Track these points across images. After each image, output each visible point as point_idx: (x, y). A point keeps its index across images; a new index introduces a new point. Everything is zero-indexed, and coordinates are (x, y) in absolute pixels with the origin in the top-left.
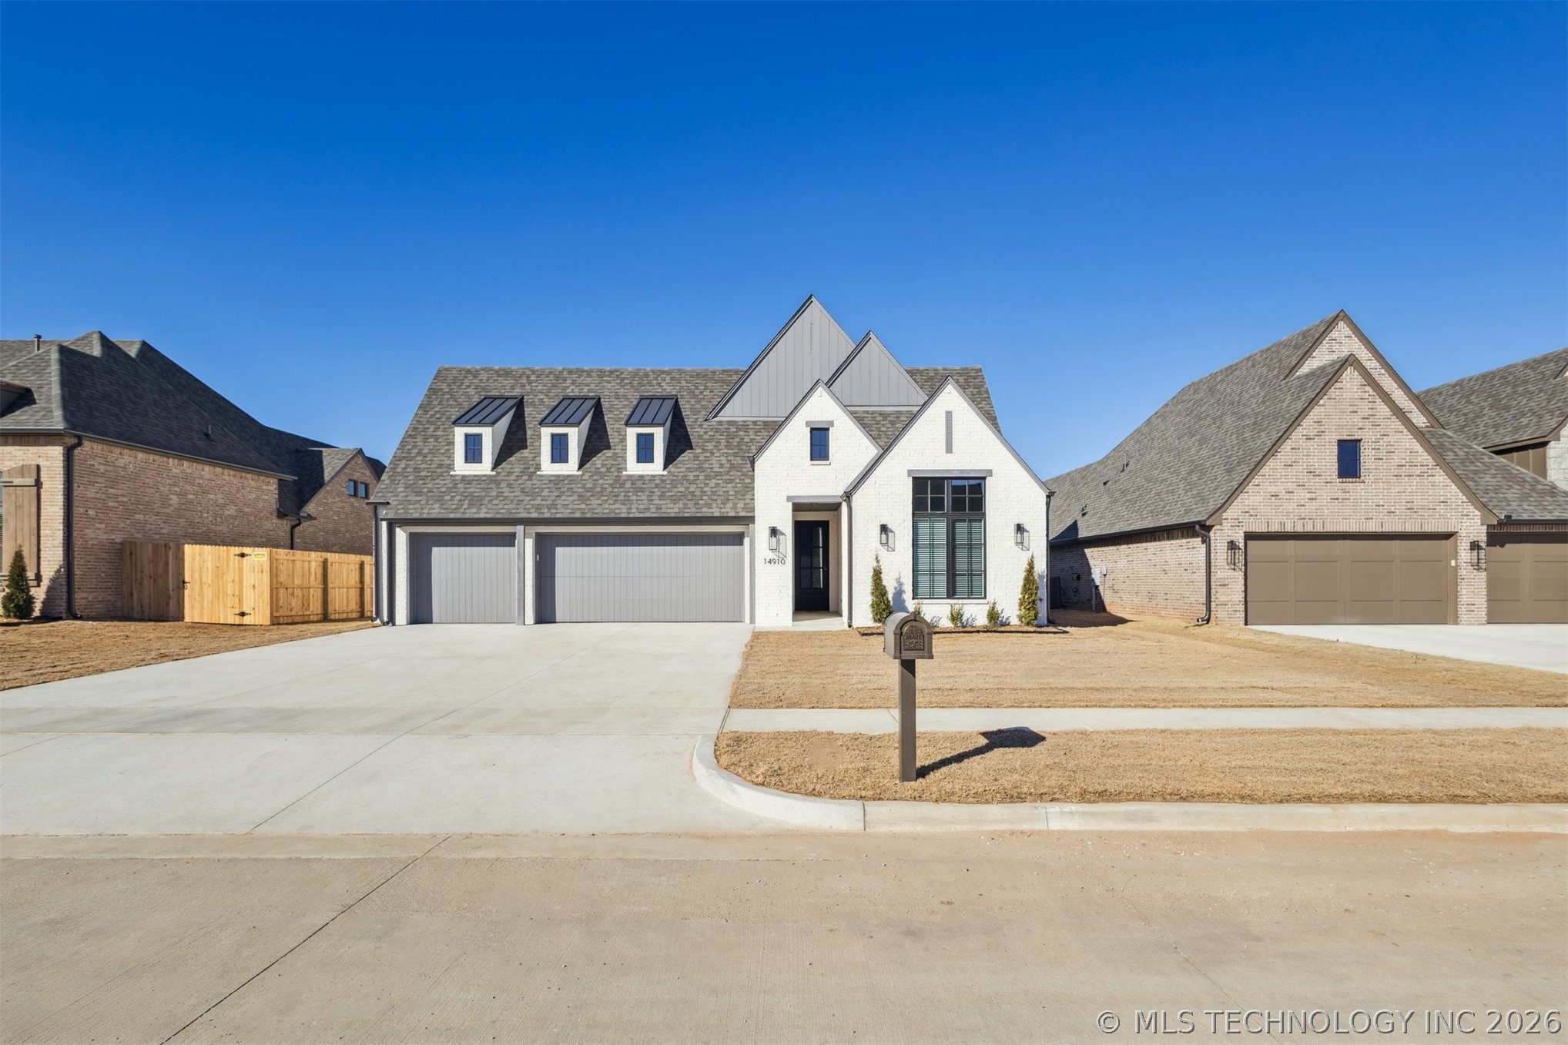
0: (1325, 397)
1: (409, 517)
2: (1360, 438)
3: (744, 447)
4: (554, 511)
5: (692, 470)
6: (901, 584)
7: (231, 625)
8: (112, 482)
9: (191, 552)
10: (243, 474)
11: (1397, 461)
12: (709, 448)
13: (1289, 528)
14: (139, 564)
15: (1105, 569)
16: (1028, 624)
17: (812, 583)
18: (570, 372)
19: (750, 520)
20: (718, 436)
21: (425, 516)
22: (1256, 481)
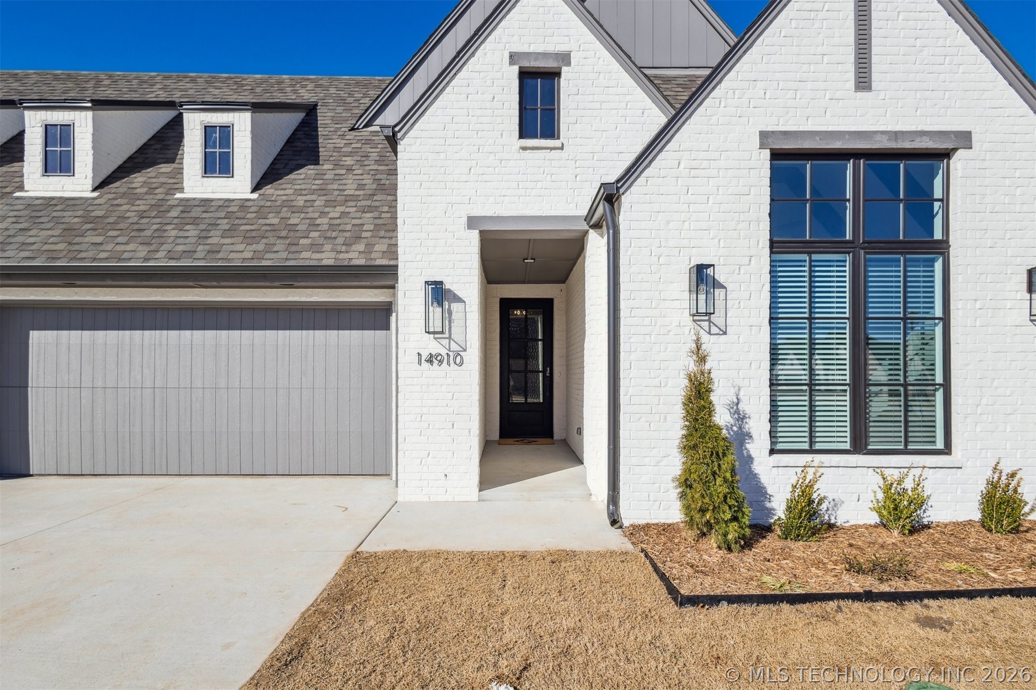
5: (305, 193)
12: (346, 163)
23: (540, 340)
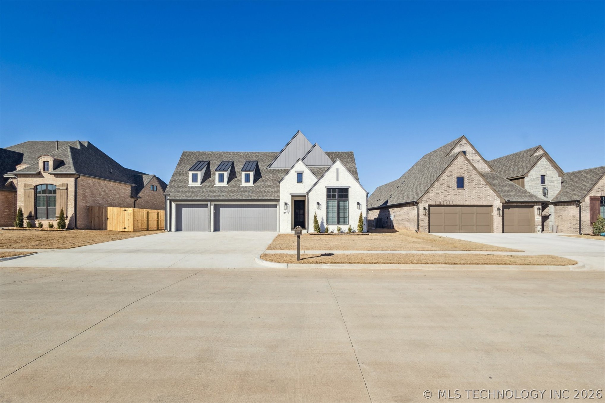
0: (453, 164)
1: (176, 199)
2: (463, 176)
3: (278, 178)
4: (220, 197)
5: (261, 185)
6: (323, 220)
7: (122, 231)
8: (87, 188)
9: (109, 209)
10: (121, 184)
11: (475, 183)
12: (267, 178)
13: (442, 204)
14: (94, 213)
15: (394, 215)
16: (360, 232)
17: (299, 220)
18: (224, 153)
19: (278, 200)
20: (270, 174)
21: (181, 199)
22: (432, 189)
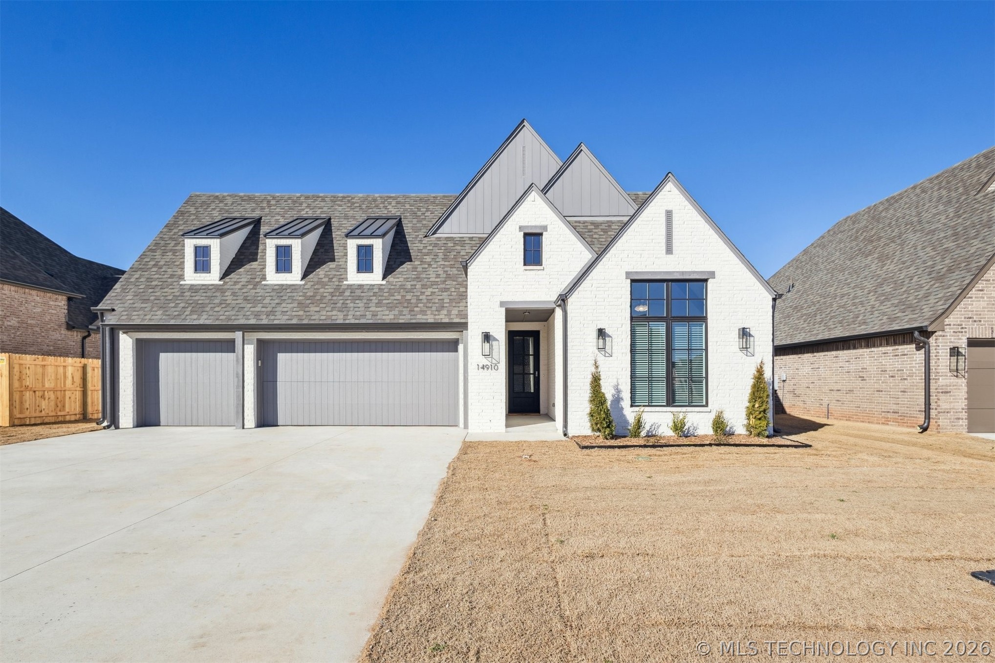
1: (133, 323)
4: (274, 318)
5: (410, 280)
6: (618, 391)
12: (427, 260)
15: (785, 375)
16: (759, 435)
17: (524, 388)
19: (462, 326)
20: (436, 250)
23: (532, 355)
